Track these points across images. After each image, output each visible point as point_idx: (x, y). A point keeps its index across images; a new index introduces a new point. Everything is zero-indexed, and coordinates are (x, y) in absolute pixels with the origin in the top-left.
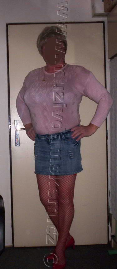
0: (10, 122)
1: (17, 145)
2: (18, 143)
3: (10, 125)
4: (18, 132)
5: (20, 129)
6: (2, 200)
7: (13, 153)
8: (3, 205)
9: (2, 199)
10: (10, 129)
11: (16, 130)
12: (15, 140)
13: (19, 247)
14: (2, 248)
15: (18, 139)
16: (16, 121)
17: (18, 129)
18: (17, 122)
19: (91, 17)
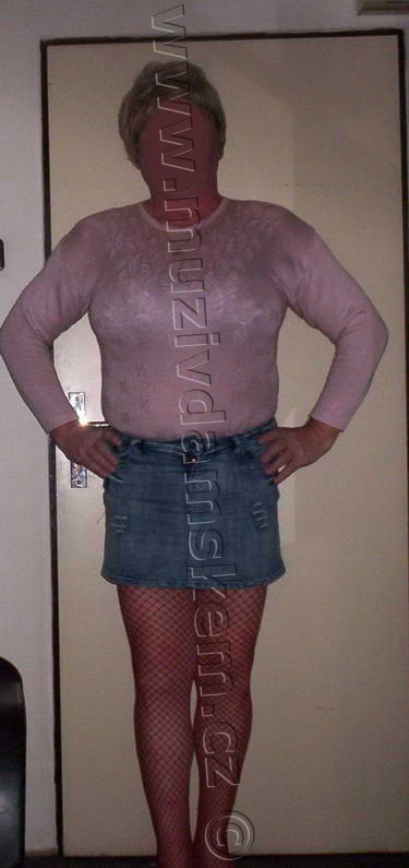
1: (79, 482)
2: (79, 476)
6: (19, 684)
7: (64, 513)
8: (20, 701)
9: (20, 680)
16: (74, 396)
18: (77, 400)
19: (355, 12)
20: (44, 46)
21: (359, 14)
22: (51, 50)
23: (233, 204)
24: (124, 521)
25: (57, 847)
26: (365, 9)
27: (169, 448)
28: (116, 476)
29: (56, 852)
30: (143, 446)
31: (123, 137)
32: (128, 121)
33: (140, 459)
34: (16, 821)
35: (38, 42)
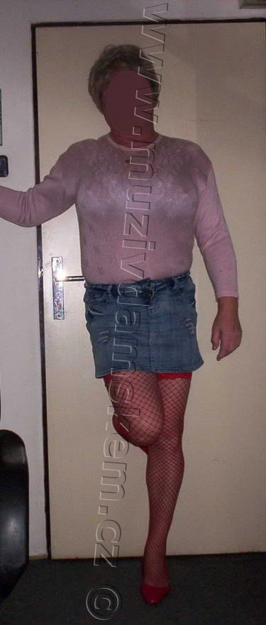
0: (42, 262)
1: (59, 316)
2: (59, 312)
3: (41, 268)
4: (61, 284)
5: (64, 278)
6: (22, 448)
7: (50, 336)
8: (24, 459)
9: (23, 445)
10: (42, 278)
11: (55, 281)
12: (54, 303)
13: (63, 558)
14: (23, 560)
15: (61, 302)
16: (55, 260)
17: (58, 278)
18: (57, 261)
19: (238, 7)
21: (240, 8)
23: (166, 139)
26: (245, 5)
31: (91, 94)
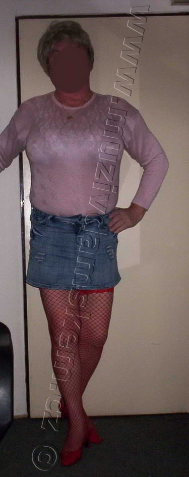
20: (17, 19)
22: (20, 21)
24: (43, 256)
25: (27, 414)
27: (67, 221)
28: (39, 233)
29: (27, 416)
30: (54, 219)
32: (42, 52)
33: (52, 225)
34: (10, 402)
35: (14, 18)
